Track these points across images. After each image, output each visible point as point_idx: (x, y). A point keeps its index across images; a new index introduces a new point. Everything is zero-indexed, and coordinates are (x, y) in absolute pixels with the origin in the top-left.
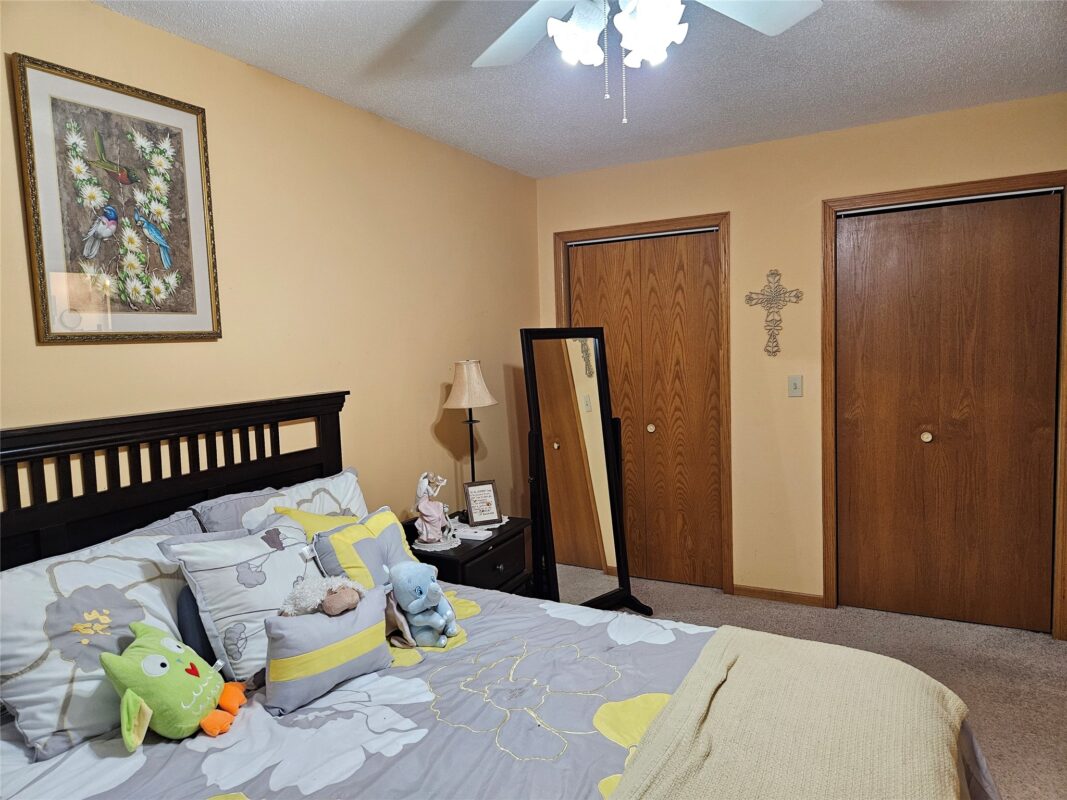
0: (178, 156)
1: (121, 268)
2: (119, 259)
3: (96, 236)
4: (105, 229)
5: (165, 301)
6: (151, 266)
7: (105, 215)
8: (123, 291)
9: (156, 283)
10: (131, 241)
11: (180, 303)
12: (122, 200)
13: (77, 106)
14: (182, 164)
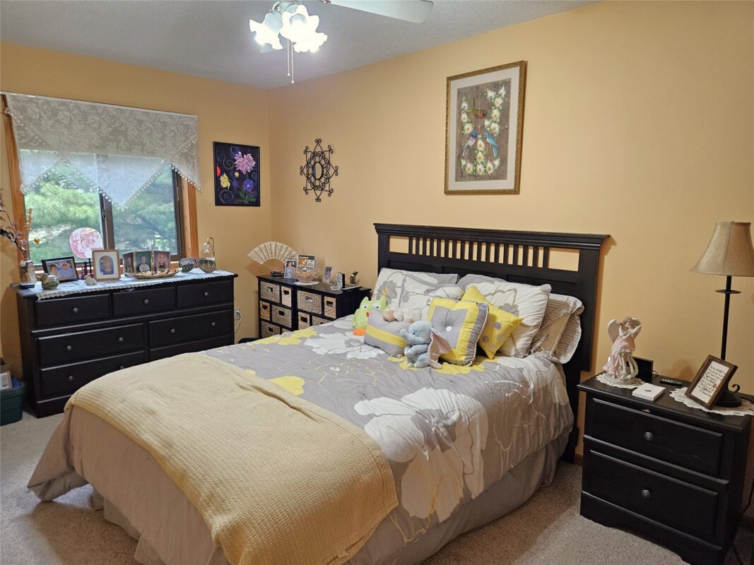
0: (508, 95)
1: (475, 159)
2: (476, 155)
3: (468, 147)
4: (471, 142)
5: (492, 174)
6: (489, 157)
7: (472, 136)
8: (475, 171)
9: (489, 165)
10: (480, 146)
11: (500, 174)
12: (479, 127)
13: (466, 88)
14: (509, 98)
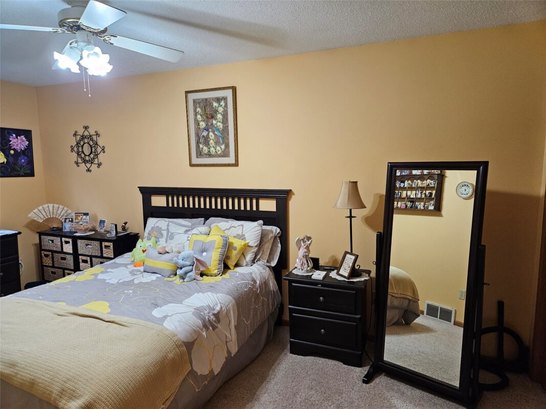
0: (226, 106)
1: (209, 144)
2: (208, 142)
3: (203, 136)
4: (205, 134)
5: (220, 154)
6: (217, 143)
7: (205, 129)
8: (209, 151)
9: (218, 148)
10: (212, 136)
11: (225, 154)
12: (209, 124)
13: (199, 99)
14: (227, 108)
